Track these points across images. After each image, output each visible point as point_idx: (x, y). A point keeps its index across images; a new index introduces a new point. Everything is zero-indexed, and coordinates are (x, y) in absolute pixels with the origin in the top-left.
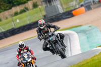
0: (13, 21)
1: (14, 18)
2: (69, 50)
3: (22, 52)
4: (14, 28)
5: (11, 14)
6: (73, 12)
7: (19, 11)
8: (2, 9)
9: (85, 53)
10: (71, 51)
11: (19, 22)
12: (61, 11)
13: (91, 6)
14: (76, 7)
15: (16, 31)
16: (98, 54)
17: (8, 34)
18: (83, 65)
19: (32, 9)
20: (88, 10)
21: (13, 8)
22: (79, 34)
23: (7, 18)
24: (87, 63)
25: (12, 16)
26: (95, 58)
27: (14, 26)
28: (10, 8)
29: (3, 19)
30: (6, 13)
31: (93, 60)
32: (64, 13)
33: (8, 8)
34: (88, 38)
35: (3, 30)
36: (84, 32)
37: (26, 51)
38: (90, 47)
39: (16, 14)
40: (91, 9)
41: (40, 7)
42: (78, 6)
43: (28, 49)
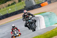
0: (7, 10)
1: (8, 8)
2: (39, 26)
3: (14, 30)
4: (7, 14)
5: (6, 5)
6: (41, 4)
7: (10, 4)
8: (1, 3)
9: (48, 28)
10: (40, 26)
11: (10, 10)
12: (34, 4)
13: (51, 1)
14: (43, 2)
15: (9, 15)
16: (55, 28)
17: (4, 17)
18: (47, 34)
19: (18, 3)
20: (50, 3)
21: (7, 2)
22: (45, 17)
23: (4, 8)
24: (49, 33)
25: (6, 7)
26: (53, 31)
27: (8, 13)
28: (6, 2)
29: (1, 8)
30: (3, 5)
31: (52, 32)
32: (36, 5)
33: (4, 2)
34: (49, 19)
35: (2, 15)
36: (47, 16)
37: (16, 30)
38: (51, 24)
39: (9, 5)
40: (51, 3)
41: (22, 1)
42: (44, 1)
43: (17, 29)
